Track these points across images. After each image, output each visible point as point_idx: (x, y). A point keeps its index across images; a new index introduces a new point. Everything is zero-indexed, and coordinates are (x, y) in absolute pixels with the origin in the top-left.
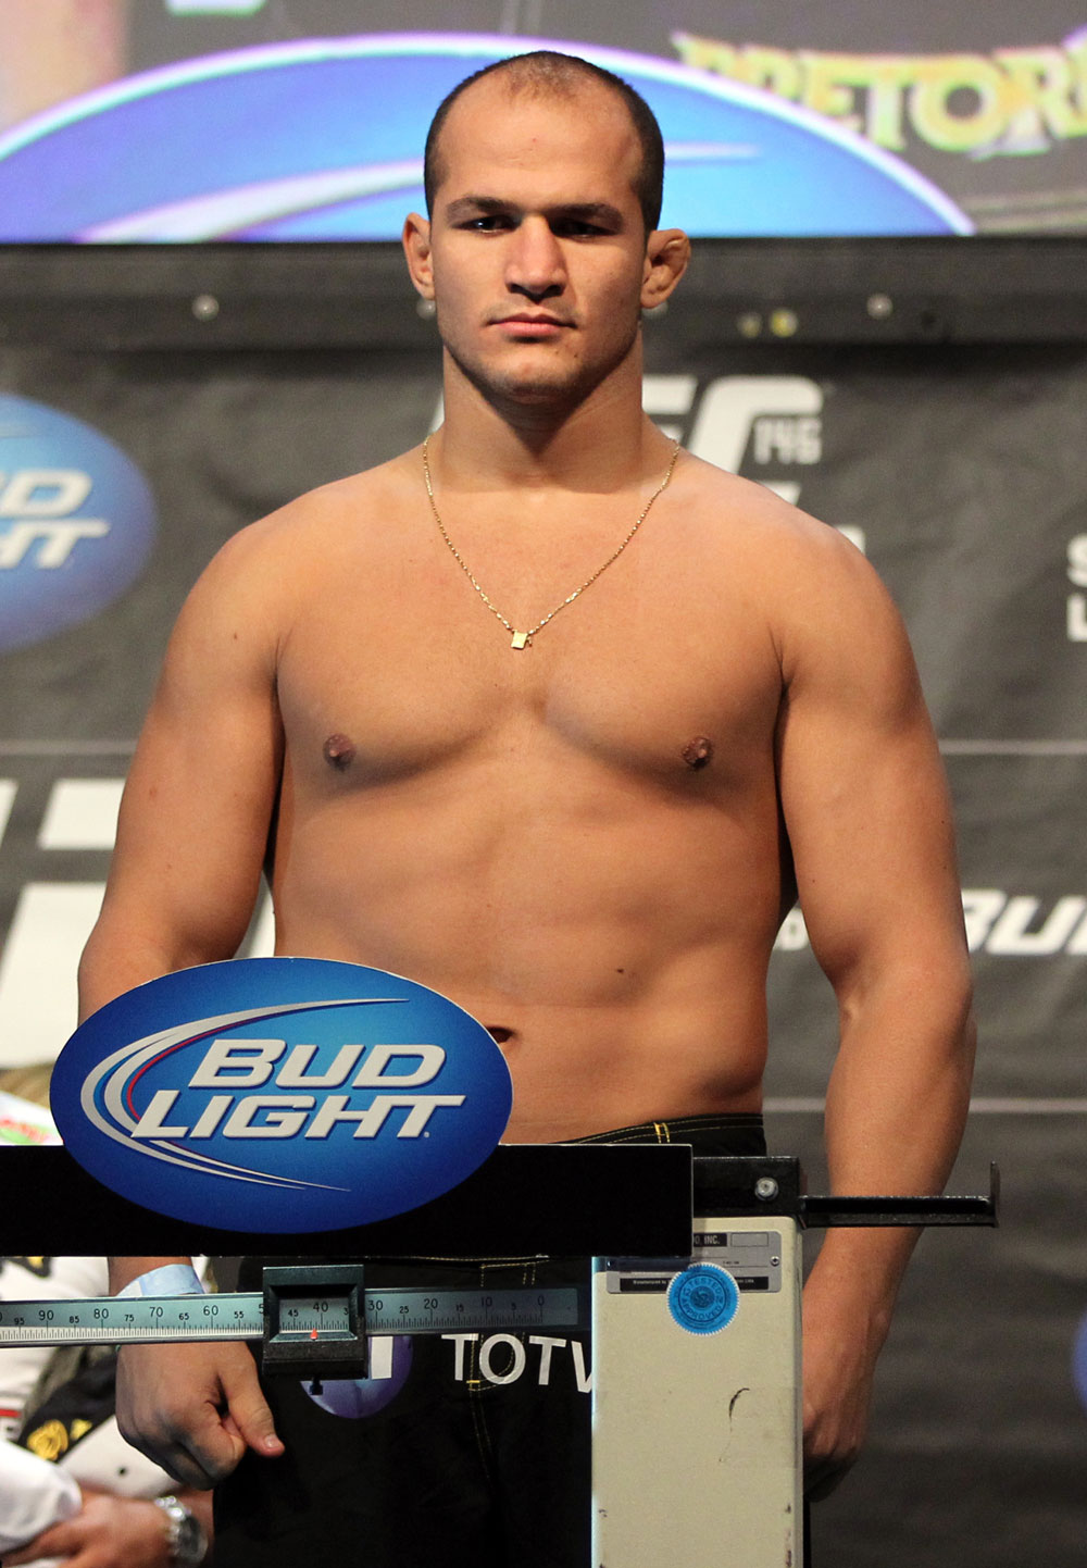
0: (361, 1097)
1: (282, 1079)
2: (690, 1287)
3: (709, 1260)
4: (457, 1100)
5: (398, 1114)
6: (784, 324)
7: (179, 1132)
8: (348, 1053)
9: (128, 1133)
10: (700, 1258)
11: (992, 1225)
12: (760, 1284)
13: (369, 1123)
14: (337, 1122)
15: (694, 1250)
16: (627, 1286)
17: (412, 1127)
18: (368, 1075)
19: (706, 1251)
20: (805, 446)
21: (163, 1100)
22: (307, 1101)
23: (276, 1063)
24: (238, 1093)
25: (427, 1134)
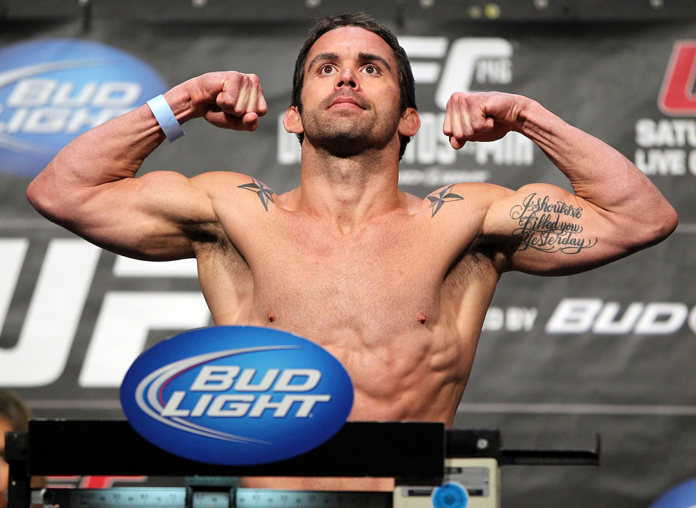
0: (278, 396)
1: (239, 387)
2: (443, 494)
3: (454, 481)
4: (326, 398)
5: (296, 405)
6: (493, 12)
7: (185, 413)
8: (272, 374)
9: (159, 413)
10: (448, 480)
11: (597, 465)
12: (479, 493)
13: (282, 409)
14: (266, 409)
15: (446, 476)
16: (411, 494)
17: (303, 412)
18: (282, 385)
19: (452, 476)
20: (503, 73)
21: (177, 397)
22: (250, 398)
23: (236, 379)
24: (215, 394)
25: (311, 416)
